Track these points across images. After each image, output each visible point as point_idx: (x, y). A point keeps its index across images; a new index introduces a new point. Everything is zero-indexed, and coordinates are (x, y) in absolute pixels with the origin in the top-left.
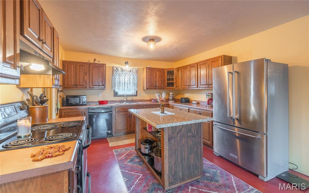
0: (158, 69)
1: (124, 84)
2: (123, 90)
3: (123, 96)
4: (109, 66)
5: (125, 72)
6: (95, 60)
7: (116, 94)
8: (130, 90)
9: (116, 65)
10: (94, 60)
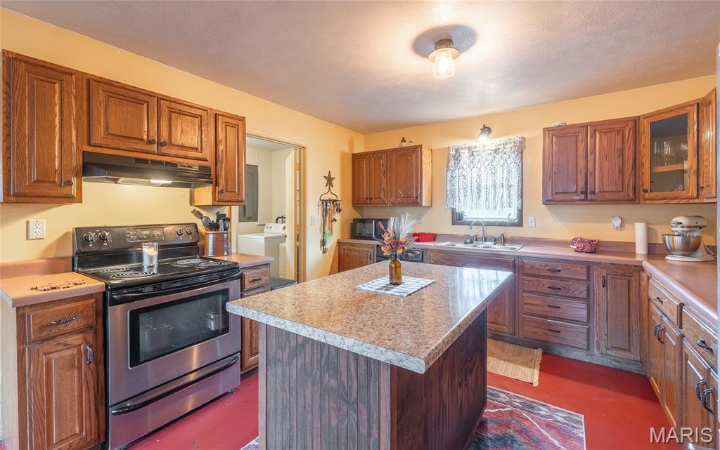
0: (597, 127)
1: (475, 191)
2: (474, 206)
3: (478, 224)
4: (440, 147)
5: (478, 158)
6: (403, 140)
7: (457, 219)
8: (495, 208)
9: (454, 143)
10: (402, 142)
